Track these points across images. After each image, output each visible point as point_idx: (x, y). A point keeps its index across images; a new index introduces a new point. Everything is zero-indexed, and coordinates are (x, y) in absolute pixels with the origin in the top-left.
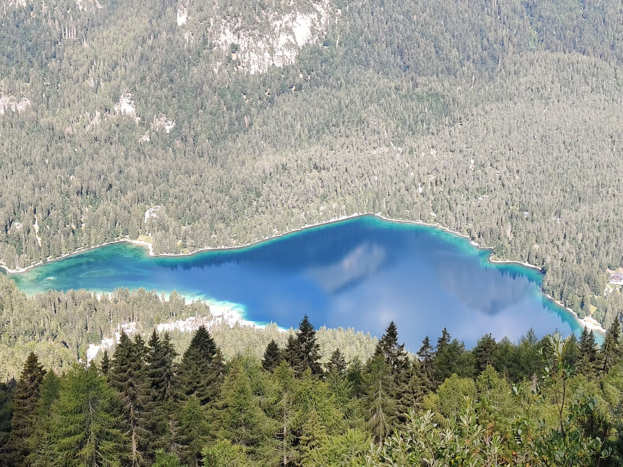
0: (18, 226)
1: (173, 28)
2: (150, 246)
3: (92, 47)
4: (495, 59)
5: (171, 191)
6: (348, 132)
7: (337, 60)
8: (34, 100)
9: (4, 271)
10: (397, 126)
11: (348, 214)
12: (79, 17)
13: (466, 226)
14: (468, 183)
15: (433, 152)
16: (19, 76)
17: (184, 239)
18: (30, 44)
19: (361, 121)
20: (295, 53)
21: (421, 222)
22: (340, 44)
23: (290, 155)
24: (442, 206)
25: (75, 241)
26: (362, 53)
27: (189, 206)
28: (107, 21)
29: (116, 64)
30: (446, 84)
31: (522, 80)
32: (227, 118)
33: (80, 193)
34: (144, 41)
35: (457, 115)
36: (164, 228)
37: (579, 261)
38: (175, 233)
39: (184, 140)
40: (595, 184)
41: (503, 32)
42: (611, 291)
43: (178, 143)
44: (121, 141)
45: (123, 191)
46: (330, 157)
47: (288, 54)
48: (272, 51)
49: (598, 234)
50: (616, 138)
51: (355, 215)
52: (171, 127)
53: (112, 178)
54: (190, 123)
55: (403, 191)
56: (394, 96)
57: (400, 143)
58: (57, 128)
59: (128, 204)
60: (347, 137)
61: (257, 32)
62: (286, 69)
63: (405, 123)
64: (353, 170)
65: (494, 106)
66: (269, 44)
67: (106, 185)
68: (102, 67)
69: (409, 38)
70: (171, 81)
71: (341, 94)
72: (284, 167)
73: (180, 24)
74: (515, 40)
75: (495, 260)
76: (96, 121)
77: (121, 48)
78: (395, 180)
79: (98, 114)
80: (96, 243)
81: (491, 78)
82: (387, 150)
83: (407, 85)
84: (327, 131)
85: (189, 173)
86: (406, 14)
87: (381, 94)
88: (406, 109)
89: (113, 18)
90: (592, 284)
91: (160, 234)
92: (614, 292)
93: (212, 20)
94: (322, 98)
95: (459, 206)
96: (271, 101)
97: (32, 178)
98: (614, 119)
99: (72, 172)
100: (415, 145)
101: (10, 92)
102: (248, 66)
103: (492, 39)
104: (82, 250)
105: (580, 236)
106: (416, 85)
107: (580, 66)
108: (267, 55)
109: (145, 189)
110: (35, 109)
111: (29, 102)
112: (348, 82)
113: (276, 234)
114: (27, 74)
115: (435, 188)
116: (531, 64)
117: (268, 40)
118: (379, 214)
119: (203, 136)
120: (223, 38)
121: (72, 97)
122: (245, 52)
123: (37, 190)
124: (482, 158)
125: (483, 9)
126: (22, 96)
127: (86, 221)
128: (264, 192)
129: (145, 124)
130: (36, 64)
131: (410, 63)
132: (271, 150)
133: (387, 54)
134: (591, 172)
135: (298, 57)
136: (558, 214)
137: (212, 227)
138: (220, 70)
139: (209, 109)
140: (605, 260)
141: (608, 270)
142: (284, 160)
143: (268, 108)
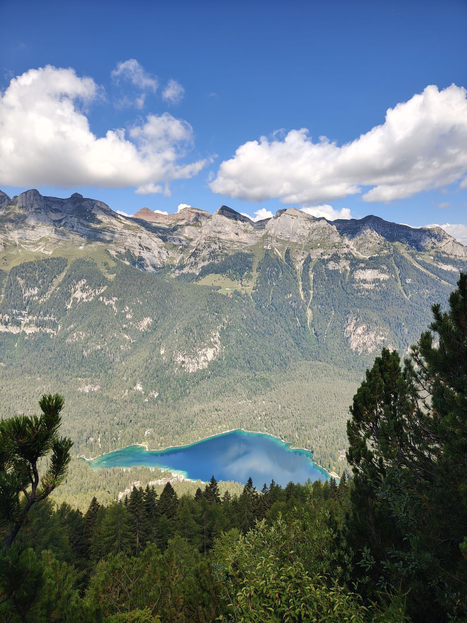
0: (92, 439)
1: (159, 355)
2: (147, 446)
3: (126, 364)
4: (286, 364)
5: (156, 422)
6: (229, 395)
7: (224, 366)
8: (101, 386)
9: (84, 460)
10: (249, 392)
11: (230, 430)
12: (121, 352)
13: (279, 433)
14: (279, 415)
15: (264, 402)
16: (96, 376)
17: (161, 443)
18: (101, 363)
19: (234, 390)
20: (207, 364)
21: (260, 432)
22: (225, 360)
23: (206, 405)
24: (269, 425)
25: (115, 445)
26: (234, 363)
27: (163, 428)
28: (132, 354)
29: (135, 370)
30: (268, 374)
31: (297, 372)
32: (180, 391)
33: (118, 424)
34: (147, 361)
35: (273, 387)
36: (153, 438)
37: (327, 447)
38: (157, 440)
39: (162, 400)
40: (330, 414)
41: (288, 354)
42: (341, 460)
43: (160, 402)
44: (136, 402)
45: (136, 423)
46: (222, 405)
47: (204, 364)
48: (198, 363)
49: (333, 435)
50: (336, 395)
51: (233, 430)
52: (157, 395)
53: (132, 417)
54: (164, 393)
55: (252, 419)
56: (247, 380)
57: (250, 399)
58: (110, 397)
59: (138, 428)
60: (229, 397)
61: (192, 356)
62: (204, 370)
63: (252, 391)
64: (232, 411)
65: (287, 383)
66: (197, 360)
67: (129, 420)
68: (129, 372)
69: (252, 357)
70: (157, 376)
71: (226, 379)
72: (203, 410)
73: (162, 354)
74: (293, 357)
75: (292, 448)
76: (126, 394)
77: (137, 364)
78: (249, 414)
79: (127, 391)
80: (124, 446)
81: (285, 372)
82: (245, 402)
83: (252, 375)
84: (220, 395)
85: (164, 414)
86: (250, 347)
87: (242, 379)
88: (252, 385)
89: (135, 352)
90: (333, 457)
91: (151, 441)
92: (342, 460)
93: (174, 352)
94: (218, 381)
95: (276, 425)
96: (198, 383)
97: (98, 418)
98: (335, 387)
99: (115, 416)
100: (256, 400)
101: (91, 383)
102: (189, 369)
103: (284, 356)
104: (118, 449)
105: (326, 436)
106: (255, 375)
107: (319, 366)
108: (196, 365)
109: (145, 422)
110: (102, 390)
111: (99, 387)
112: (228, 374)
113: (200, 439)
114: (99, 375)
115: (265, 417)
116: (300, 366)
117: (196, 359)
118: (243, 429)
119: (170, 398)
120: (179, 359)
121: (117, 384)
122: (187, 364)
123: (100, 423)
124: (284, 404)
125: (280, 345)
126: (96, 385)
127: (120, 436)
128: (195, 422)
129: (146, 394)
130: (103, 372)
131: (253, 366)
132: (198, 403)
133: (243, 363)
134: (328, 409)
135: (208, 365)
136: (316, 427)
137: (173, 437)
138: (177, 371)
139: (172, 387)
140: (337, 446)
141: (339, 451)
142: (203, 407)
143: (196, 386)
